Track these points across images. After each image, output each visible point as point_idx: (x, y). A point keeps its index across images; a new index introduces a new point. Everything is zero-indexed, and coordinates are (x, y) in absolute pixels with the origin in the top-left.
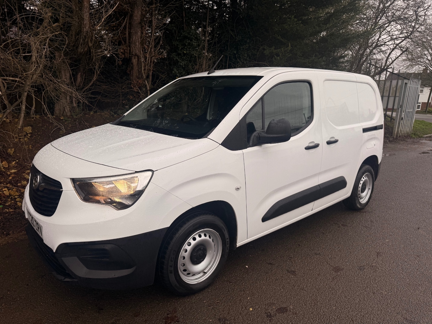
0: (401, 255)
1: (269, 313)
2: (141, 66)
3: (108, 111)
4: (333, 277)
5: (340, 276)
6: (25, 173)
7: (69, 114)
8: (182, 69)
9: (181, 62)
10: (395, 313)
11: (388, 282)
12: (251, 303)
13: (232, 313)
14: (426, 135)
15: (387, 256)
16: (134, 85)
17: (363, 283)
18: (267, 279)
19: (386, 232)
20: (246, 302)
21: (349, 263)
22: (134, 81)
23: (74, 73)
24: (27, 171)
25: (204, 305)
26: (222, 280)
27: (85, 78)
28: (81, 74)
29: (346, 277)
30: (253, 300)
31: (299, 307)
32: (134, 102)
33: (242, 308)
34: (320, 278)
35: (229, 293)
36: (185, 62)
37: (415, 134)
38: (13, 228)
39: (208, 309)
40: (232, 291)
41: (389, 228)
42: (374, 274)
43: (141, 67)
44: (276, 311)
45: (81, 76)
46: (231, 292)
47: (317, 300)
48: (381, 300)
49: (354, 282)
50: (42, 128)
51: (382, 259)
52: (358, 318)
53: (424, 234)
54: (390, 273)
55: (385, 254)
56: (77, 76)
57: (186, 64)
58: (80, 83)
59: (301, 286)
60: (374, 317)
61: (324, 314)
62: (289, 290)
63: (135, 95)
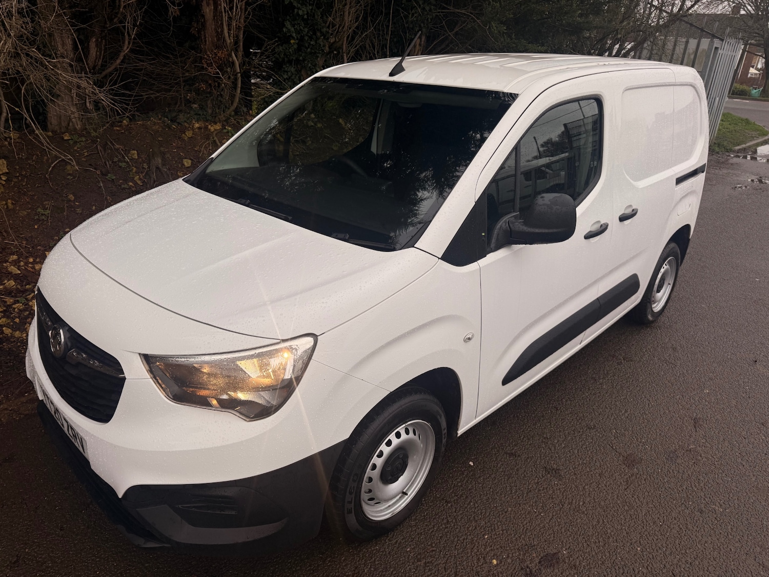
0: (734, 422)
1: (528, 569)
2: (222, 20)
3: (158, 116)
4: (627, 479)
5: (638, 476)
6: (7, 261)
7: (79, 126)
8: (303, 23)
9: (299, 9)
10: (742, 553)
11: (722, 485)
12: (492, 548)
13: (462, 572)
14: (738, 145)
15: (711, 427)
16: (208, 62)
17: (680, 489)
18: (512, 491)
19: (702, 372)
20: (483, 547)
21: (649, 447)
22: (209, 53)
23: (82, 37)
24: (11, 257)
25: (408, 558)
26: (432, 499)
27: (106, 49)
28: (97, 40)
29: (648, 477)
30: (495, 541)
31: (578, 551)
32: (208, 95)
33: (478, 559)
34: (605, 482)
35: (449, 526)
36: (308, 9)
37: (719, 145)
38: (5, 387)
39: (417, 567)
40: (454, 521)
41: (705, 363)
42: (695, 469)
43: (222, 24)
44: (540, 562)
45: (97, 45)
46: (453, 525)
47: (607, 533)
48: (715, 527)
49: (664, 489)
50: (29, 162)
51: (703, 433)
52: (682, 569)
53: (765, 374)
54: (721, 463)
55: (708, 421)
56: (88, 45)
57: (309, 11)
58: (95, 61)
59: (574, 502)
60: (709, 566)
61: (623, 563)
62: (554, 514)
63: (210, 82)
